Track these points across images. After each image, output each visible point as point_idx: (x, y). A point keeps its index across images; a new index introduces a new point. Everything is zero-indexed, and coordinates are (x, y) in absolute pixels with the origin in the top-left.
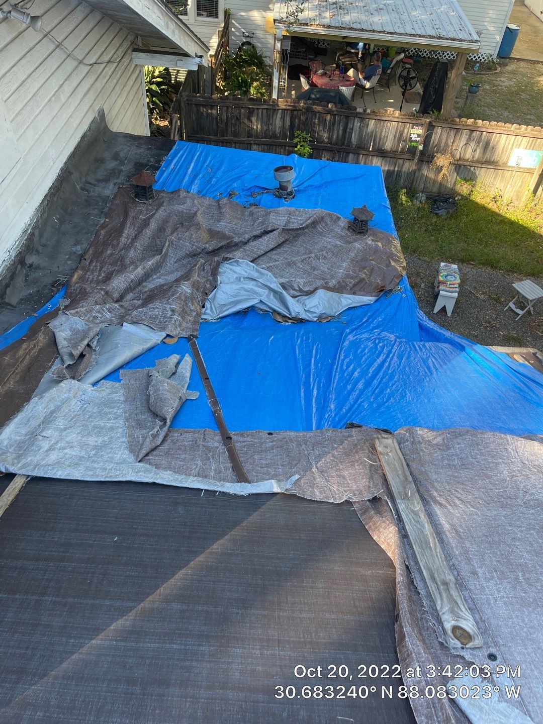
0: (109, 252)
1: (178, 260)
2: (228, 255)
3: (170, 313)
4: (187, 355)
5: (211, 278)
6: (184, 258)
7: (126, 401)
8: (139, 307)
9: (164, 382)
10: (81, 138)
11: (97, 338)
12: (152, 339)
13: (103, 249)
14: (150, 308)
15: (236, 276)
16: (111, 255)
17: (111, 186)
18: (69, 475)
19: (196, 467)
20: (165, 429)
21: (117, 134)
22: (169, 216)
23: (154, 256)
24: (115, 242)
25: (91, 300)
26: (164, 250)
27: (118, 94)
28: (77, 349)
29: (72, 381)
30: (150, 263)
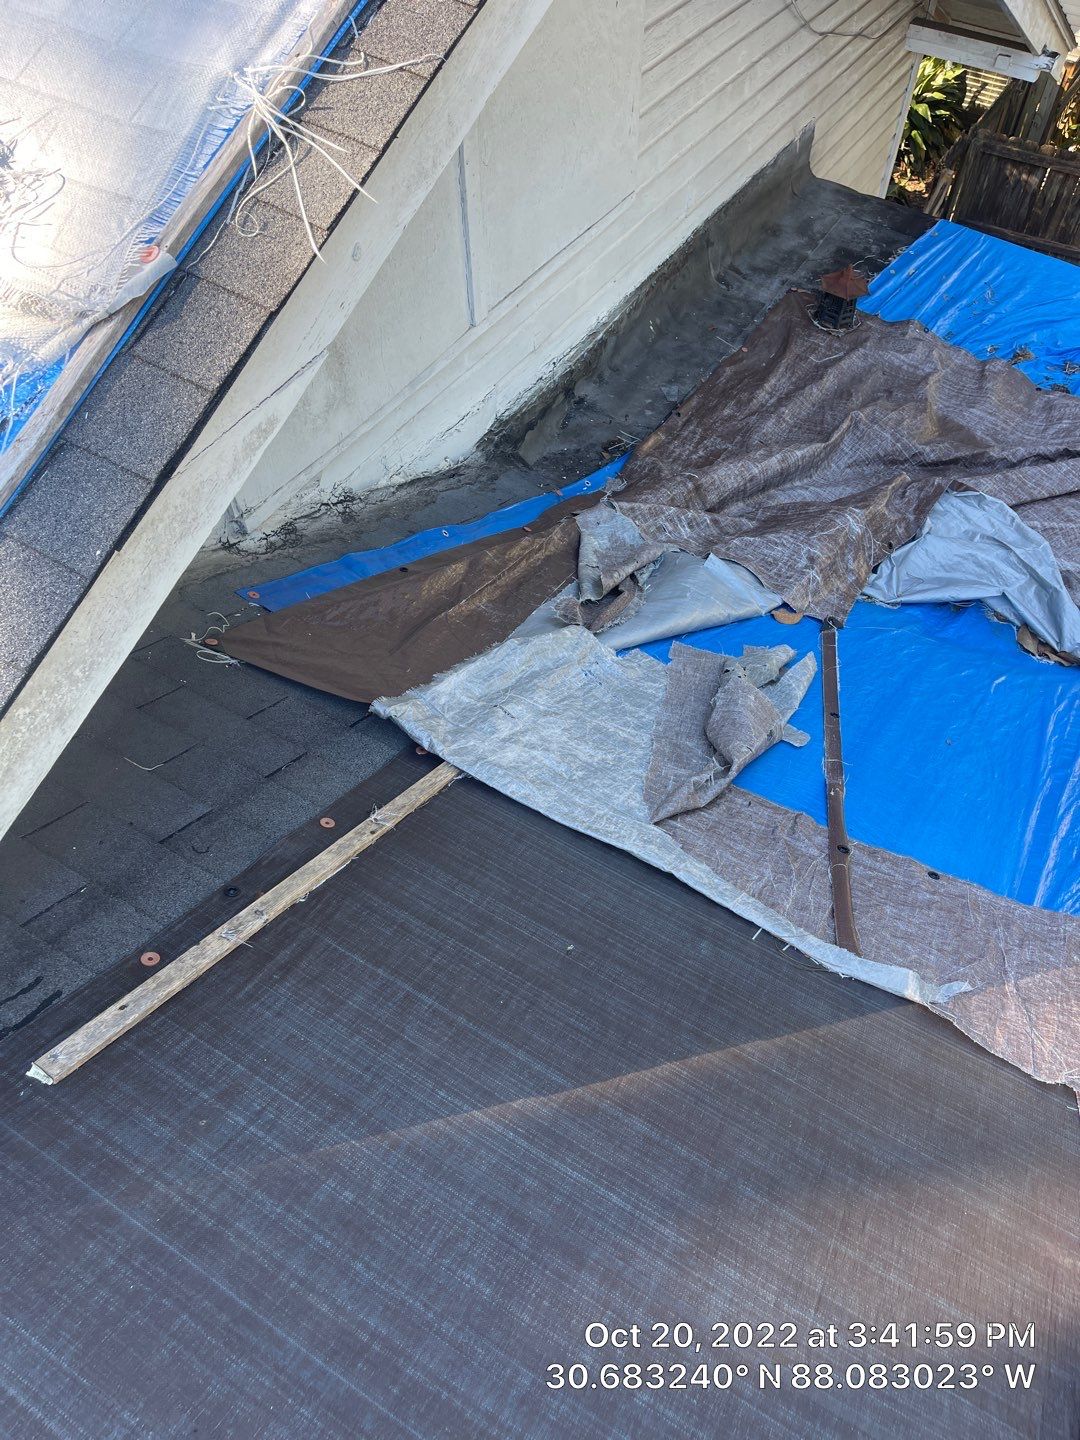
0: (727, 412)
1: (856, 463)
2: (966, 481)
3: (804, 562)
4: (811, 654)
5: (912, 517)
6: (868, 462)
7: (666, 702)
8: (747, 533)
9: (749, 692)
10: (753, 179)
11: (652, 568)
12: (750, 602)
13: (719, 403)
14: (769, 541)
15: (966, 526)
16: (731, 418)
17: (776, 283)
18: (526, 797)
19: (759, 880)
20: (724, 782)
21: (823, 184)
22: (869, 371)
23: (811, 441)
24: (744, 396)
25: (665, 493)
26: (836, 436)
27: (853, 104)
28: (612, 577)
29: (584, 631)
30: (799, 453)
